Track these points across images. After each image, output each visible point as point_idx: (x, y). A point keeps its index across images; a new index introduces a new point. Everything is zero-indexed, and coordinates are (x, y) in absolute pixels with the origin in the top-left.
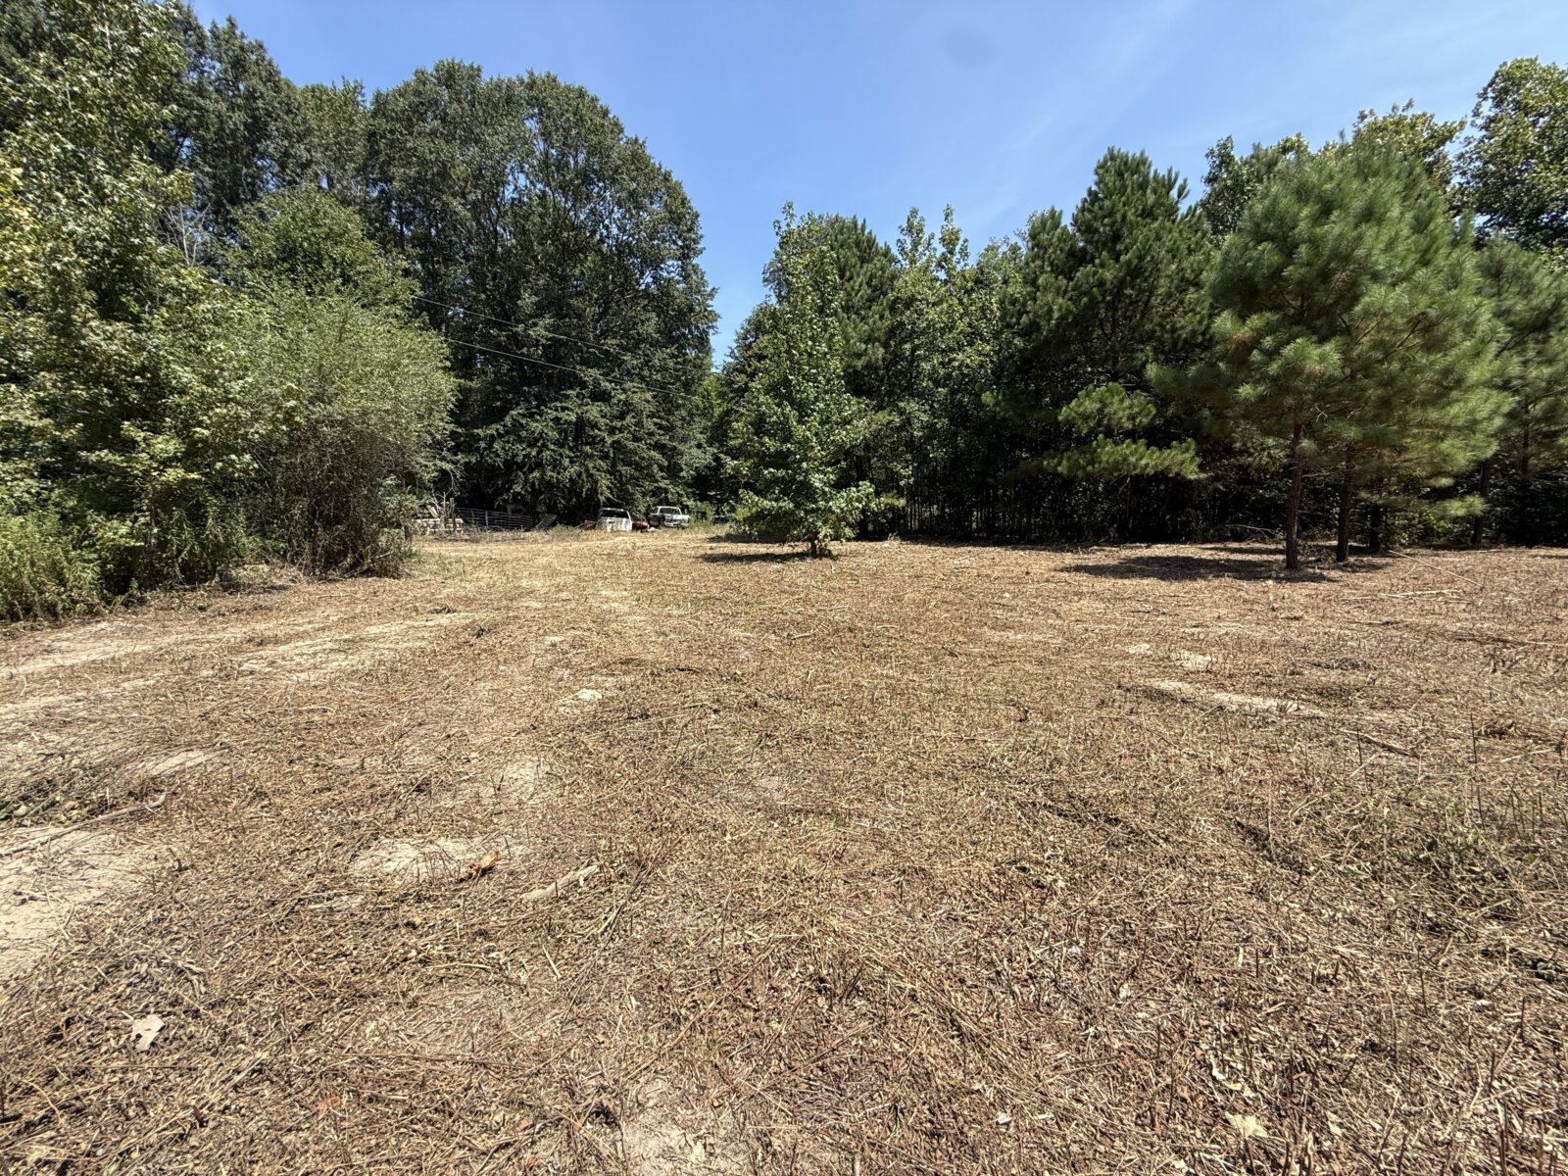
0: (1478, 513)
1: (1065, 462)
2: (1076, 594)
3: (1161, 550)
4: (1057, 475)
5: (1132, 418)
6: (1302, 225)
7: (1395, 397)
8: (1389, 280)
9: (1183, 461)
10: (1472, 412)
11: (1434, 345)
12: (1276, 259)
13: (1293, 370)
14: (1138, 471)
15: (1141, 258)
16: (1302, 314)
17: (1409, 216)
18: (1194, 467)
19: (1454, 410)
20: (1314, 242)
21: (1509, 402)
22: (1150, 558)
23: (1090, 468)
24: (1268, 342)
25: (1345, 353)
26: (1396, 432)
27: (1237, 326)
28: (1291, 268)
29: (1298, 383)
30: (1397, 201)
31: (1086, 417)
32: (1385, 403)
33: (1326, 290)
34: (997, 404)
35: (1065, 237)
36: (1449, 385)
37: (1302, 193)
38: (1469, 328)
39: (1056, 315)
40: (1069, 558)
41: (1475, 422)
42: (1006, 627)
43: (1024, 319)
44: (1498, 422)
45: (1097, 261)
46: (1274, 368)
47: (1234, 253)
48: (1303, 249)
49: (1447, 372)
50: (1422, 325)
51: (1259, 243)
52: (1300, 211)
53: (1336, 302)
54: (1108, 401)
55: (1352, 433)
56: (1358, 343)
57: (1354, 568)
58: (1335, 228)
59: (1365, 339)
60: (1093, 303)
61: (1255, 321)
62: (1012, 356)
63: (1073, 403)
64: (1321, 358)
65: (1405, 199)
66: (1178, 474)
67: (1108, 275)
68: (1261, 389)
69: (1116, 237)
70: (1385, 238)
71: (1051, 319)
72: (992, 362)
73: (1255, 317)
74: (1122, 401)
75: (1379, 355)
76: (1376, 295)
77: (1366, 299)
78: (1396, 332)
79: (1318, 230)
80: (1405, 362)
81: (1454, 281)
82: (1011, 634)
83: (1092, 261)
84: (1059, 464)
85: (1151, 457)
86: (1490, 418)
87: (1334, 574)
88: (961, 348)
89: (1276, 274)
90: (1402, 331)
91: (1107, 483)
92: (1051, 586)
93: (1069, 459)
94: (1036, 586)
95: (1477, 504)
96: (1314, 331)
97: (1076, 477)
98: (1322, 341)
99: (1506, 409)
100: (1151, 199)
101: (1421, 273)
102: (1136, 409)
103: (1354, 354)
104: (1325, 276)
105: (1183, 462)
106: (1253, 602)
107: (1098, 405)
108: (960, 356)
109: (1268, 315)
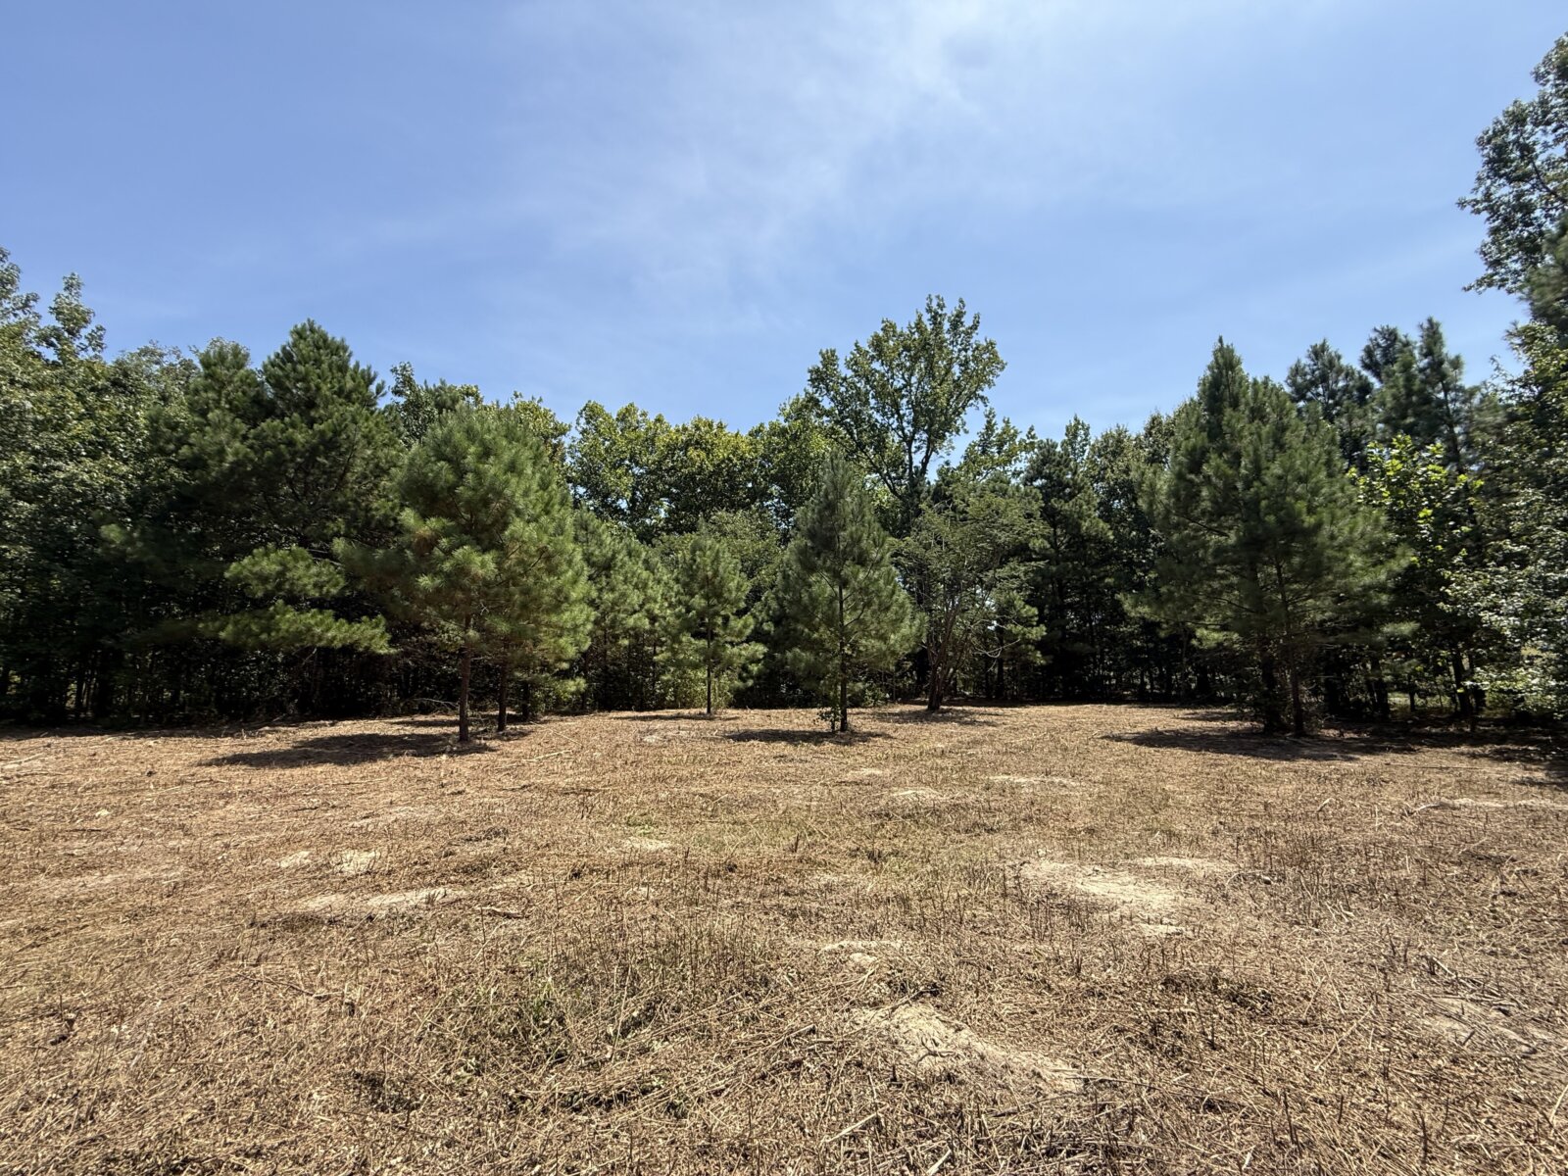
0: (582, 690)
1: (230, 627)
2: (222, 796)
3: (348, 728)
4: (217, 640)
5: (318, 586)
6: (470, 458)
7: (530, 605)
8: (527, 517)
9: (373, 636)
10: (574, 619)
11: (552, 571)
12: (451, 477)
13: (461, 570)
14: (323, 643)
15: (336, 433)
16: (471, 526)
17: (538, 475)
18: (383, 642)
19: (566, 616)
20: (478, 474)
21: (594, 614)
22: (332, 738)
23: (264, 636)
24: (444, 542)
25: (499, 564)
26: (532, 629)
27: (421, 522)
28: (461, 488)
29: (466, 581)
30: (530, 463)
31: (263, 579)
32: (524, 606)
33: (486, 513)
34: (130, 541)
35: (249, 380)
36: (560, 601)
37: (470, 434)
38: (570, 563)
39: (230, 458)
40: (226, 746)
41: (577, 626)
42: (86, 868)
43: (185, 450)
44: (589, 627)
45: (287, 419)
46: (447, 566)
47: (418, 461)
48: (470, 476)
49: (559, 591)
50: (545, 554)
51: (439, 460)
52: (469, 447)
53: (493, 524)
54: (290, 565)
55: (503, 627)
56: (508, 558)
57: (508, 737)
58: (491, 468)
59: (513, 556)
60: (279, 461)
61: (434, 523)
62: (163, 488)
63: (246, 561)
64: (483, 564)
65: (535, 464)
66: (367, 648)
67: (300, 437)
68: (438, 581)
69: (311, 404)
70: (523, 487)
71: (222, 461)
72: (129, 487)
73: (433, 519)
74: (308, 567)
75: (520, 570)
76: (517, 526)
77: (511, 527)
78: (531, 556)
79: (481, 466)
80: (538, 578)
81: (560, 530)
82: (92, 880)
83: (282, 416)
84: (222, 628)
85: (339, 628)
86: (584, 625)
87: (493, 744)
88: (74, 456)
89: (452, 488)
90: (534, 556)
91: (288, 654)
92: (186, 789)
93: (236, 623)
94: (161, 791)
95: (580, 683)
96: (479, 541)
97: (245, 644)
98: (485, 551)
99: (592, 619)
100: (350, 384)
101: (544, 519)
102: (325, 578)
103: (506, 566)
104: (486, 503)
105: (372, 638)
106: (425, 781)
107: (278, 568)
108: (71, 467)
109: (444, 520)
